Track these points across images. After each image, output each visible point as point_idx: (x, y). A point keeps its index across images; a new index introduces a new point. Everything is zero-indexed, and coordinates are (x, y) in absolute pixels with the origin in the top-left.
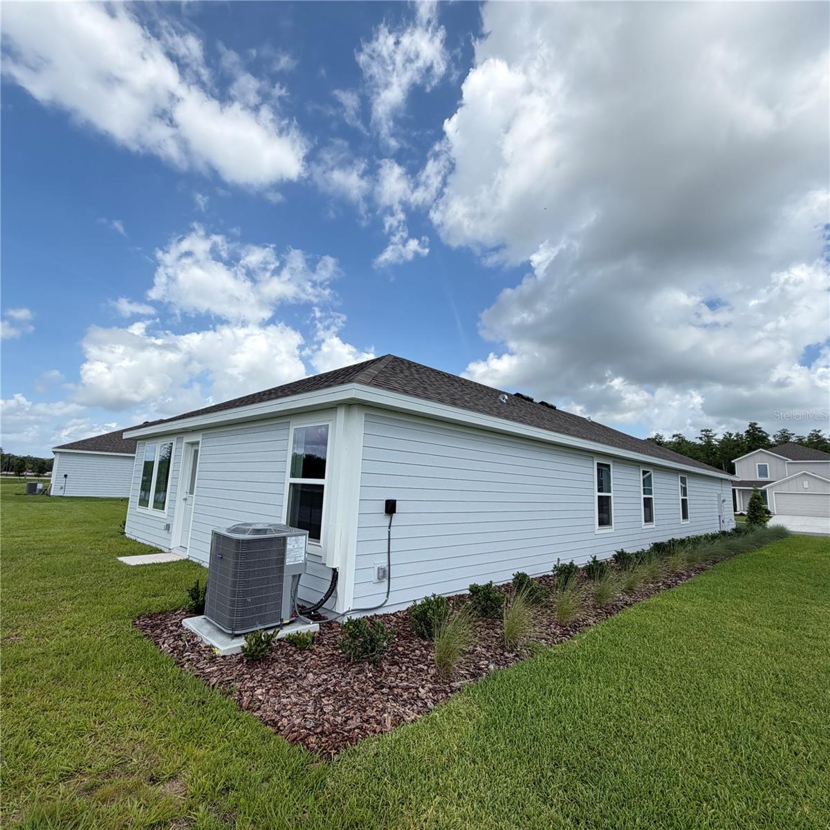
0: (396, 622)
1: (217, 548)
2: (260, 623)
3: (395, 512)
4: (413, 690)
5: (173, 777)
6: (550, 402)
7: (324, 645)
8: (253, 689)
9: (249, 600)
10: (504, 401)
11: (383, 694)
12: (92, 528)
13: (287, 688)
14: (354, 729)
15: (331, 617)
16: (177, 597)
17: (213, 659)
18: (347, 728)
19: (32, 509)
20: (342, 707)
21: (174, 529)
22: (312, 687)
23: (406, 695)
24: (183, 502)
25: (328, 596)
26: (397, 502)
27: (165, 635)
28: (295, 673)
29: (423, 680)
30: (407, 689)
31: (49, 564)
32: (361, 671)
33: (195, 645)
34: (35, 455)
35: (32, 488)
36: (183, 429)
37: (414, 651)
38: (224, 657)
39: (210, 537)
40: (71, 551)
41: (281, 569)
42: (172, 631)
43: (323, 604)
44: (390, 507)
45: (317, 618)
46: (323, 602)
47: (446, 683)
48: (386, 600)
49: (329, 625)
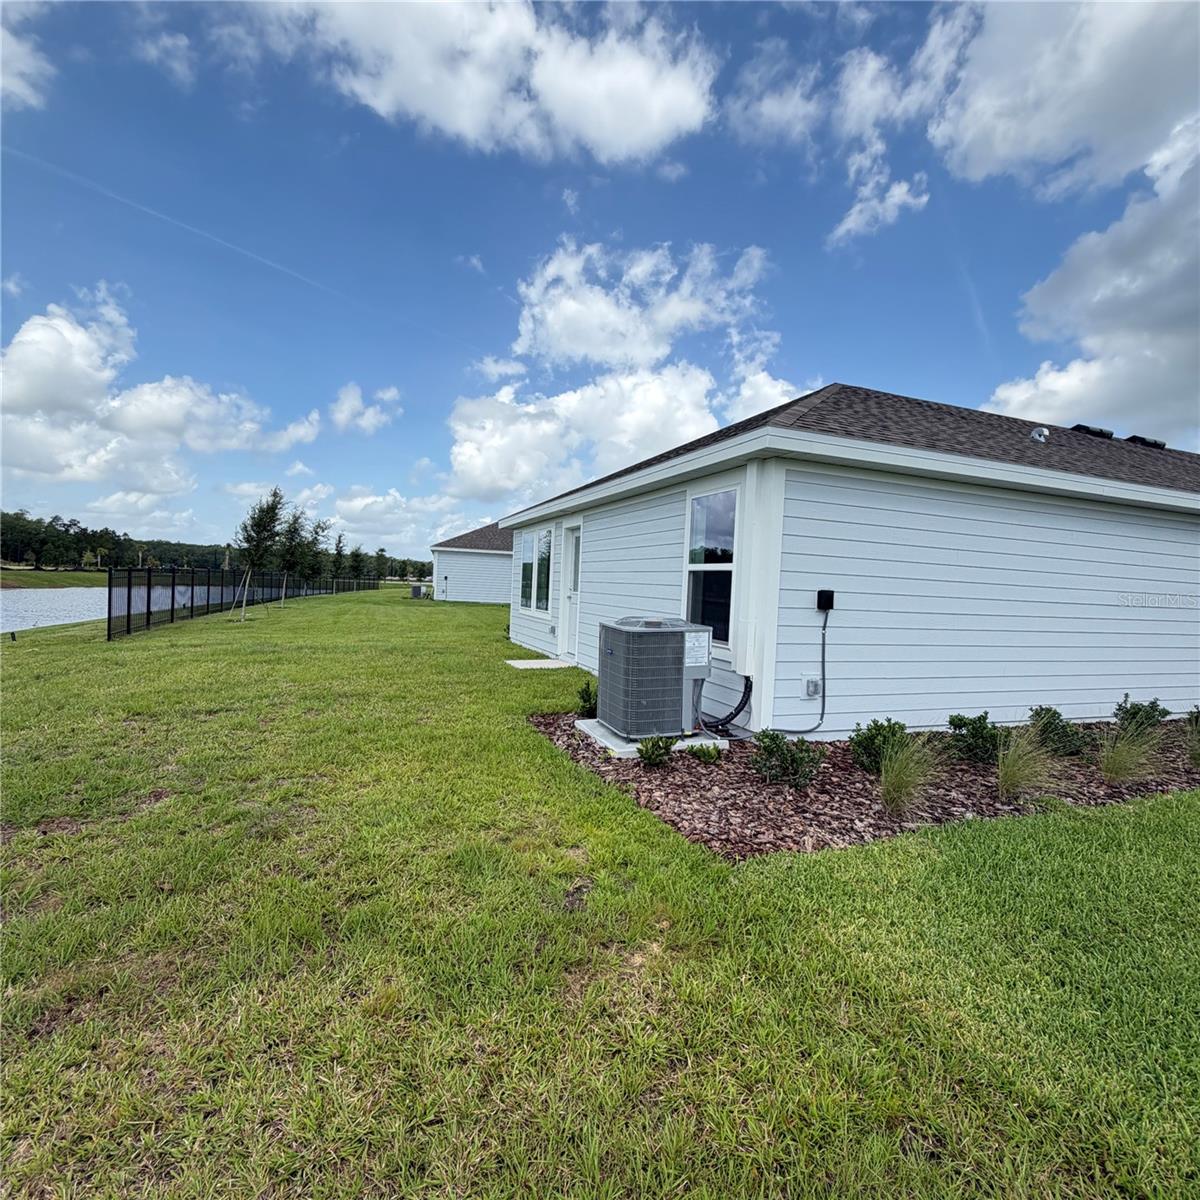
0: (832, 752)
1: (606, 642)
2: (658, 730)
3: (832, 608)
4: (846, 821)
5: (575, 846)
6: (1150, 437)
7: (734, 763)
8: (650, 791)
9: (645, 703)
10: (1042, 439)
11: (805, 818)
12: (477, 633)
13: (689, 795)
14: (765, 843)
15: (742, 735)
16: (567, 700)
17: (608, 760)
18: (757, 841)
19: (419, 613)
20: (751, 821)
21: (559, 631)
22: (718, 799)
23: (835, 824)
24: (567, 600)
25: (739, 710)
26: (835, 594)
27: (558, 733)
28: (698, 784)
29: (862, 814)
30: (837, 818)
31: (444, 662)
32: (779, 793)
33: (589, 745)
34: (414, 559)
35: (416, 591)
36: (561, 511)
37: (854, 784)
38: (619, 759)
39: (598, 629)
40: (462, 652)
41: (680, 671)
42: (565, 731)
43: (733, 719)
44: (825, 601)
45: (725, 734)
46: (733, 716)
47: (895, 822)
48: (819, 725)
49: (741, 744)
